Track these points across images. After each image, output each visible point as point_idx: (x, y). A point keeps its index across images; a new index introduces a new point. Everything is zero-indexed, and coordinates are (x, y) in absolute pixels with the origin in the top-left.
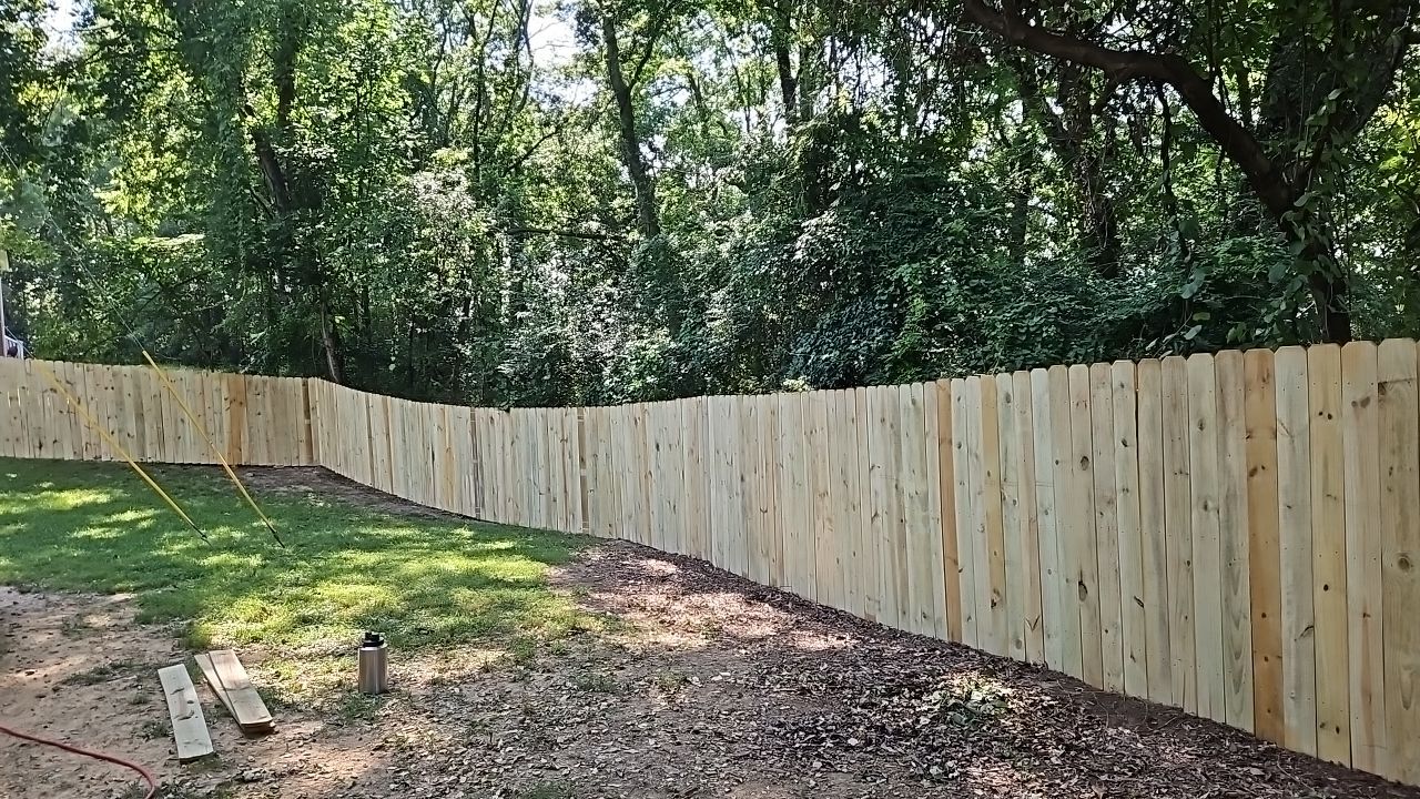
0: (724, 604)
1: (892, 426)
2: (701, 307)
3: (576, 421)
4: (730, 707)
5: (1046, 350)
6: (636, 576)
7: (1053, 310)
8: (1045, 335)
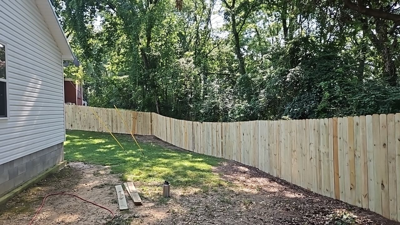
0: (262, 181)
1: (317, 131)
2: (257, 94)
3: (220, 126)
4: (265, 212)
5: (371, 109)
6: (236, 171)
7: (373, 96)
8: (370, 104)
